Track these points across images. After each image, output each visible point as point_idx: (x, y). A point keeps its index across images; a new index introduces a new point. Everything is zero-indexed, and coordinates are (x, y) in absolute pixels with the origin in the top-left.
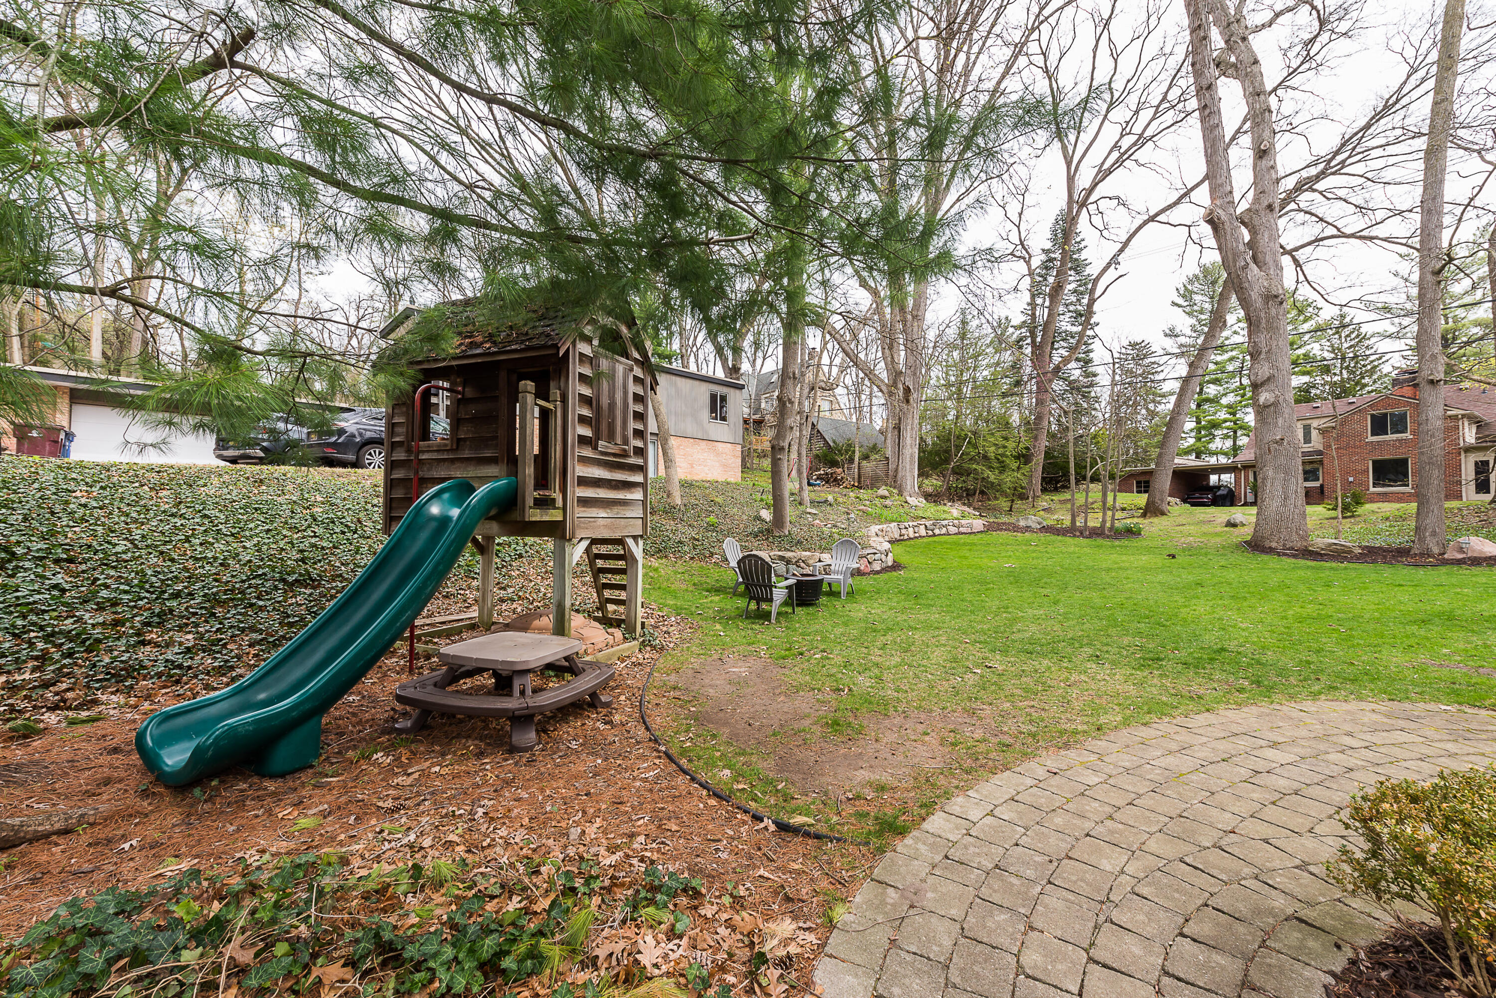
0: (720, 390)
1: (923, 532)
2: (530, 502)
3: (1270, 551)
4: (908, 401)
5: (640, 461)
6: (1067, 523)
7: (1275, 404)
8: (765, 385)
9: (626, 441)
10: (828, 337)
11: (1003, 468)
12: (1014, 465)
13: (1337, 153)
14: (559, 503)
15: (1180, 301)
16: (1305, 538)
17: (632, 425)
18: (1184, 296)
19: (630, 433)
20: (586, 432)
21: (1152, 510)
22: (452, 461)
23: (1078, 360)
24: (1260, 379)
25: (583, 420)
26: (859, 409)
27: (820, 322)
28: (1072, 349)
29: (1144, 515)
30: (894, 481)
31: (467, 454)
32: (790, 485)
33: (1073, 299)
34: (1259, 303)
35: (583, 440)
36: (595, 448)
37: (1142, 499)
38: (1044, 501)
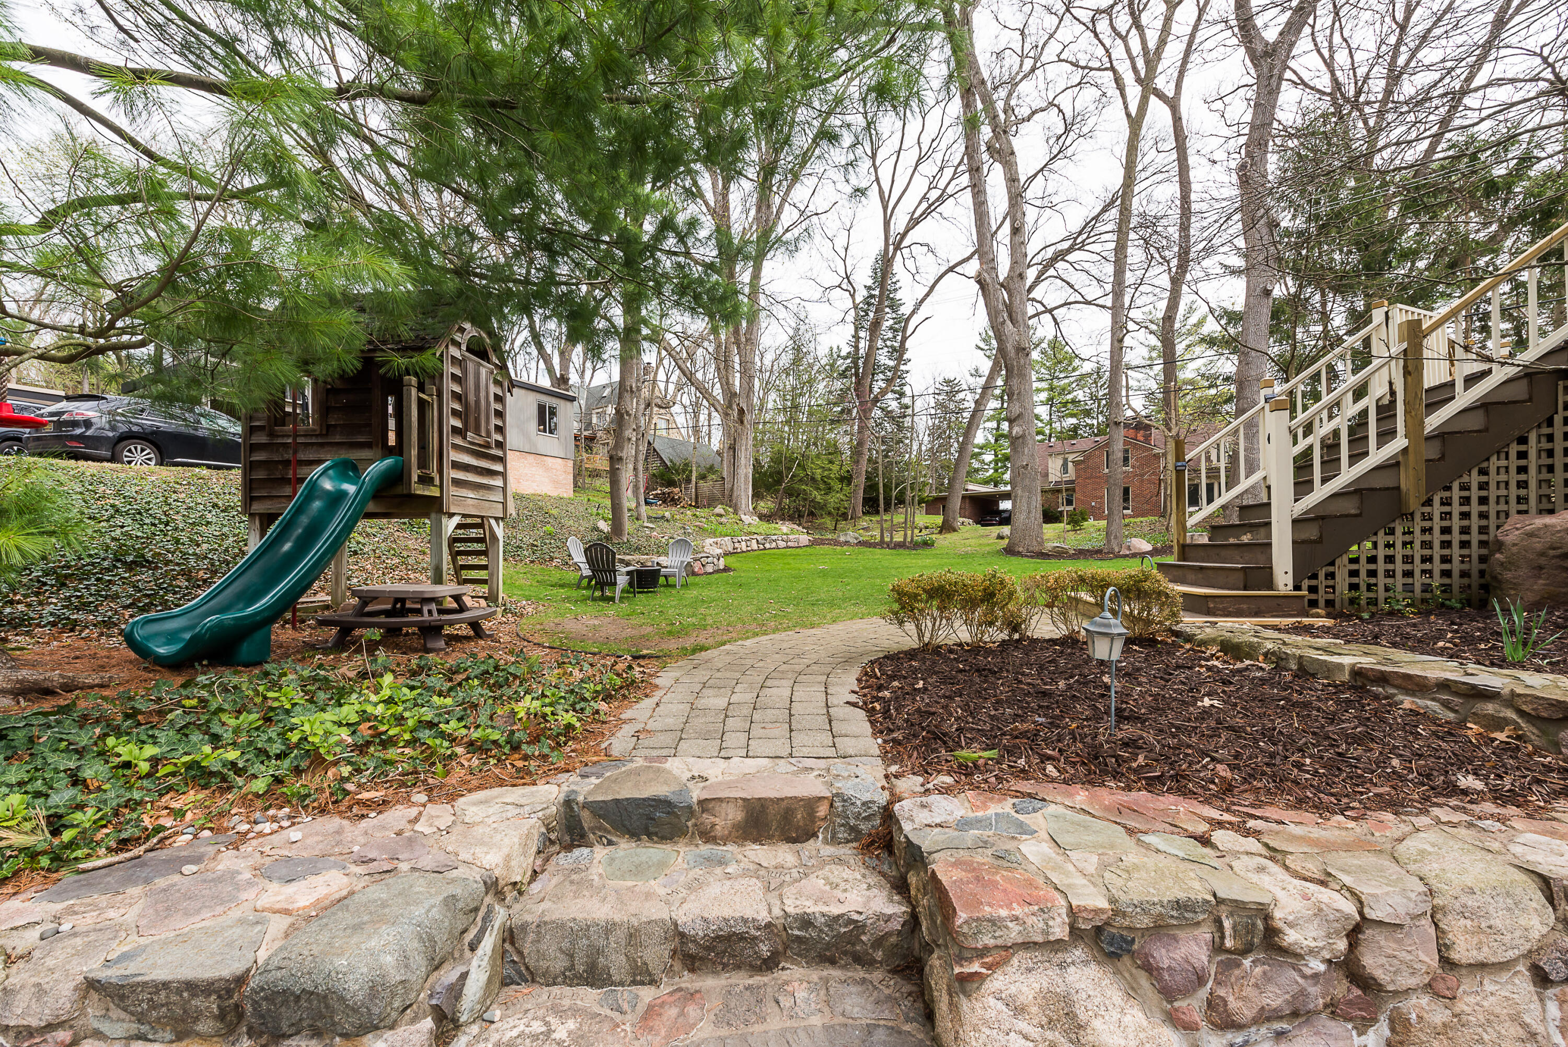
0: (548, 401)
1: (755, 546)
2: (415, 478)
3: (1018, 554)
4: (742, 422)
5: (500, 453)
6: (878, 539)
7: (1023, 436)
8: (597, 399)
9: (489, 435)
10: (664, 353)
11: (829, 489)
12: (838, 486)
13: (1080, 233)
14: (437, 482)
15: (982, 345)
16: (1041, 543)
17: (494, 421)
18: (984, 340)
19: (492, 428)
20: (458, 424)
21: (947, 527)
22: (322, 445)
23: (893, 392)
24: (1013, 416)
25: (455, 413)
26: (696, 429)
27: (656, 338)
28: (889, 381)
29: (940, 532)
30: (730, 500)
31: (338, 439)
32: (628, 500)
33: (890, 335)
34: (1012, 353)
35: (455, 430)
36: (465, 438)
37: (939, 519)
38: (864, 522)
